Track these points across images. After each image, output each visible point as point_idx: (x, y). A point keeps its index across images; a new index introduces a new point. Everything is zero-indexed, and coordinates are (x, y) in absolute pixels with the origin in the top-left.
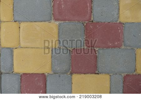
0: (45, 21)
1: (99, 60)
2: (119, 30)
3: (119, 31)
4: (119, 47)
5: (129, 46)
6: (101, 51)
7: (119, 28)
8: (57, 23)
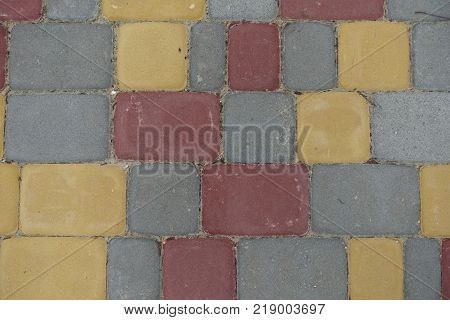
0: (90, 161)
1: (240, 269)
2: (296, 184)
3: (298, 187)
4: (298, 235)
5: (328, 231)
6: (247, 246)
7: (296, 180)
8: (125, 165)
